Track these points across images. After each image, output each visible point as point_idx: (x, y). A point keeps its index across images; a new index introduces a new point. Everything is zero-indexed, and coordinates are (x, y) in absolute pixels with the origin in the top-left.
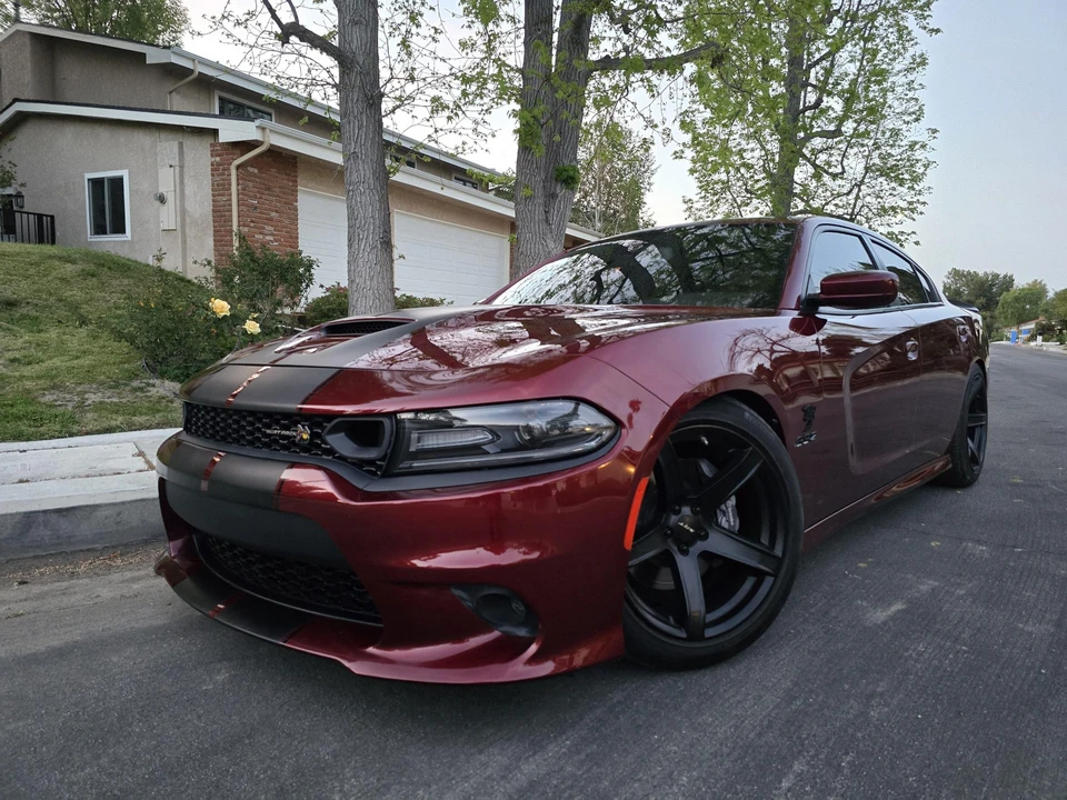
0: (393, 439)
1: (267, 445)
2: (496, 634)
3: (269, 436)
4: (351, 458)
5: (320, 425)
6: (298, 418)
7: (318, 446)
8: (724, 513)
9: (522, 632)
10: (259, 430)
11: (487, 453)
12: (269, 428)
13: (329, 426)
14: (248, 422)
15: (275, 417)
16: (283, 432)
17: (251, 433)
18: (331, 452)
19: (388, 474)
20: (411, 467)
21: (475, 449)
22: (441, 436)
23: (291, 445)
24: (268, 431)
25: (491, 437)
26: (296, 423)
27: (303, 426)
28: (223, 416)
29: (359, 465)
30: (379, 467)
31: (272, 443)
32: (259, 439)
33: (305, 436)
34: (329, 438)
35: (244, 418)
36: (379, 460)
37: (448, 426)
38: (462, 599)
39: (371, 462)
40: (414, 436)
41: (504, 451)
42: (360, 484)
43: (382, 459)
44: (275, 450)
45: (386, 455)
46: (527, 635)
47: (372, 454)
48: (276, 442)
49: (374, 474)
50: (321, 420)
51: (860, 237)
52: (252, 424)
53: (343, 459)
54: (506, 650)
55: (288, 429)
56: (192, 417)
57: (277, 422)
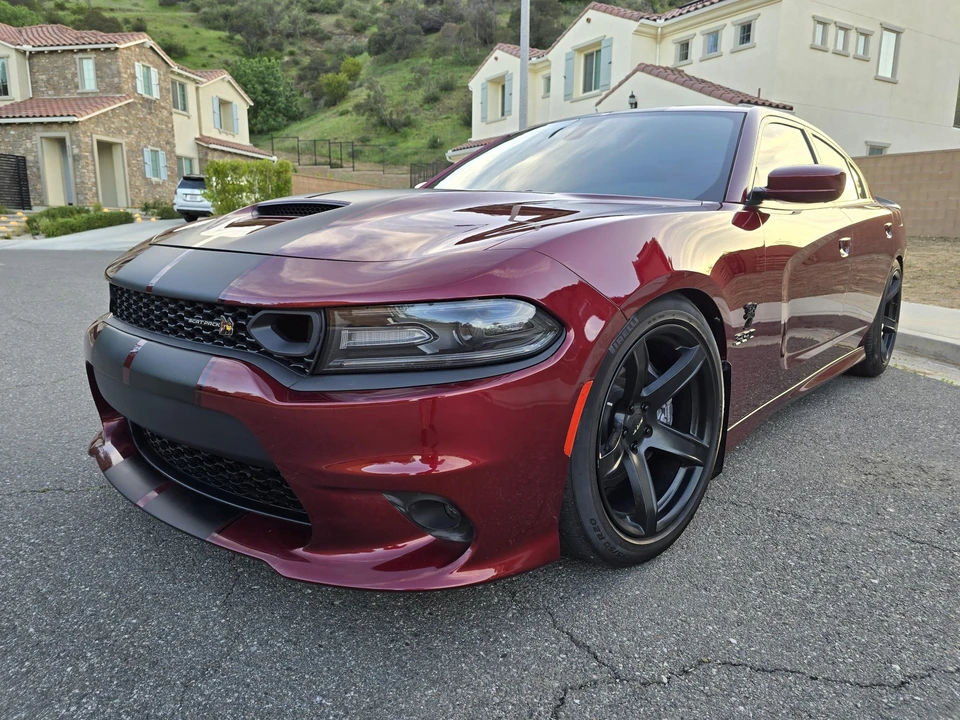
0: (322, 335)
1: (191, 335)
2: (428, 538)
3: (192, 325)
4: (277, 354)
5: (243, 316)
6: (222, 308)
7: (243, 339)
8: (663, 412)
9: (456, 537)
10: (181, 317)
11: (424, 354)
12: (191, 315)
13: (254, 318)
14: (170, 309)
15: (197, 305)
16: (207, 323)
17: (173, 321)
18: (256, 346)
19: (317, 372)
20: (341, 366)
21: (411, 349)
22: (374, 333)
23: (213, 336)
24: (191, 320)
25: (428, 337)
26: (220, 313)
27: (227, 317)
28: (145, 300)
29: (286, 361)
30: (309, 364)
31: (193, 334)
32: (181, 328)
33: (229, 328)
34: (254, 331)
35: (166, 305)
36: (308, 357)
37: (380, 323)
38: (394, 504)
39: (299, 359)
40: (345, 333)
41: (443, 352)
42: (286, 382)
43: (311, 356)
44: (199, 340)
45: (314, 352)
46: (462, 540)
47: (298, 350)
48: (199, 332)
49: (302, 371)
50: (245, 311)
51: (802, 131)
52: (174, 311)
53: (268, 354)
54: (440, 555)
55: (210, 318)
56: (117, 299)
57: (200, 311)
